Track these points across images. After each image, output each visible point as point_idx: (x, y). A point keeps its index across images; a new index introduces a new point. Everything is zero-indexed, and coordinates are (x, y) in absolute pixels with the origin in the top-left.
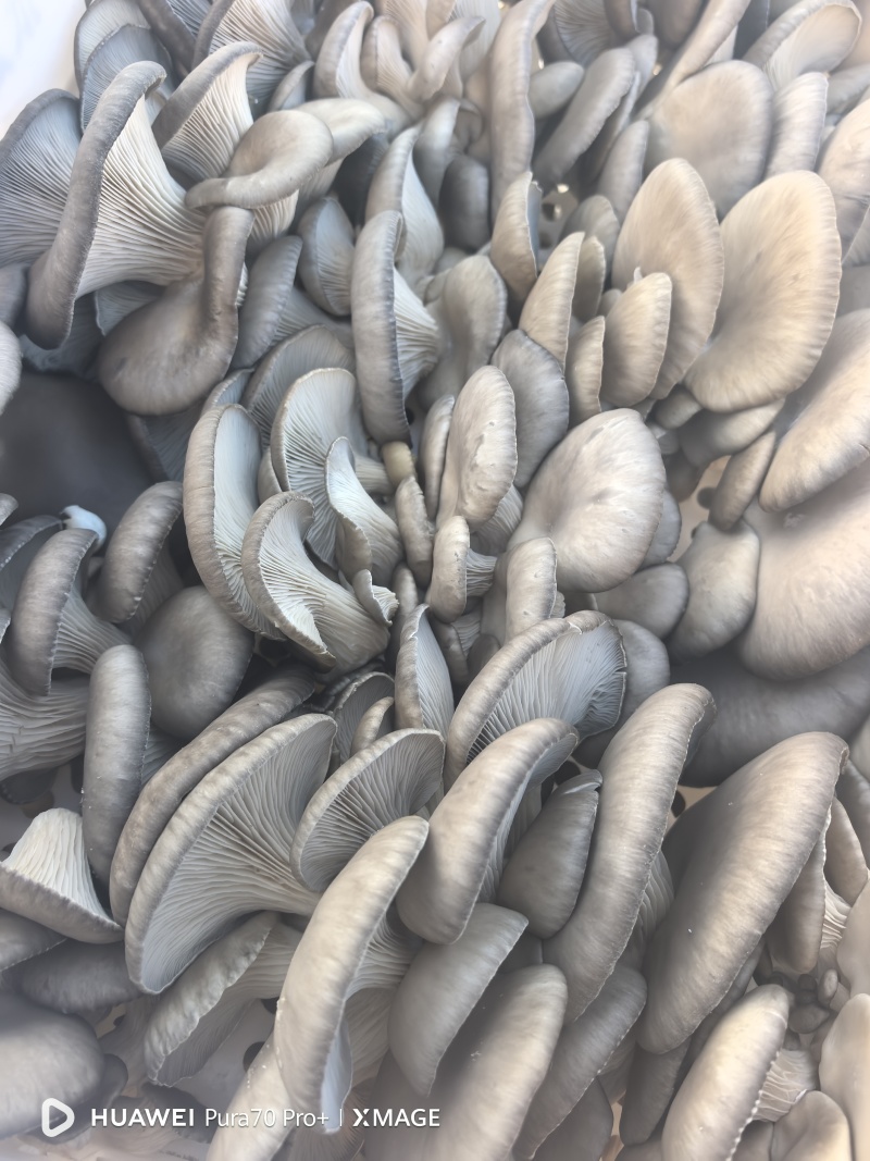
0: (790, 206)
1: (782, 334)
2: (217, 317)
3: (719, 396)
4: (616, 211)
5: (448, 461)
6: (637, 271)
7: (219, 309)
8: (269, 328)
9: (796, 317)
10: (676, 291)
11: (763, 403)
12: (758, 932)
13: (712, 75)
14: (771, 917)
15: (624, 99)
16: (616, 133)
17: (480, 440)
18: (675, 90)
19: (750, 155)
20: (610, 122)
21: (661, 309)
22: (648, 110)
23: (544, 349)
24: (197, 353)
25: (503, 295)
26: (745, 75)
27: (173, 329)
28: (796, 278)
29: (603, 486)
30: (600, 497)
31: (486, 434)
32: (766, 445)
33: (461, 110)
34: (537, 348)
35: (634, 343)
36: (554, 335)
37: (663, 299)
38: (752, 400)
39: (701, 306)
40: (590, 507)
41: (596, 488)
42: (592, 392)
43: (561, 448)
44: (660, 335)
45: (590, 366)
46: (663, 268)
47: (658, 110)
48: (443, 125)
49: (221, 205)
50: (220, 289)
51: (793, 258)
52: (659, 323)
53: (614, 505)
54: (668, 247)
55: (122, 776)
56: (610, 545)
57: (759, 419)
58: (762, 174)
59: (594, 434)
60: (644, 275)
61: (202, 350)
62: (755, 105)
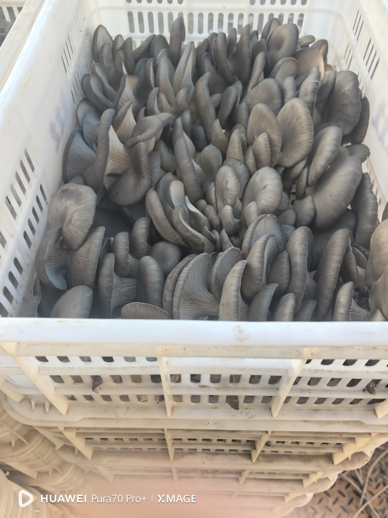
0: (293, 107)
1: (301, 140)
2: (144, 172)
3: (289, 163)
4: (244, 127)
5: (217, 197)
6: (256, 136)
7: (144, 169)
8: (157, 174)
9: (303, 133)
10: (269, 136)
11: (301, 160)
12: (339, 266)
13: (261, 84)
14: (341, 261)
15: (237, 97)
16: (237, 107)
17: (227, 182)
18: (251, 91)
19: (277, 101)
20: (235, 104)
21: (266, 141)
22: (244, 100)
23: (236, 159)
24: (140, 184)
25: (219, 152)
26: (270, 81)
27: (130, 181)
28: (300, 124)
29: (264, 184)
30: (265, 187)
31: (229, 180)
32: (306, 170)
33: (191, 112)
34: (234, 160)
35: (261, 152)
36: (238, 155)
37: (266, 138)
38: (298, 160)
39: (276, 137)
40: (263, 191)
41: (263, 186)
42: (254, 167)
43: (249, 183)
44: (267, 147)
45: (251, 160)
46: (263, 131)
47: (248, 99)
48: (187, 116)
49: (137, 143)
50: (143, 163)
51: (298, 119)
52: (266, 144)
53: (269, 188)
54: (263, 126)
55: (159, 279)
56: (271, 198)
57: (302, 165)
58: (283, 104)
59: (258, 174)
60: (257, 136)
61: (141, 183)
62: (275, 88)
